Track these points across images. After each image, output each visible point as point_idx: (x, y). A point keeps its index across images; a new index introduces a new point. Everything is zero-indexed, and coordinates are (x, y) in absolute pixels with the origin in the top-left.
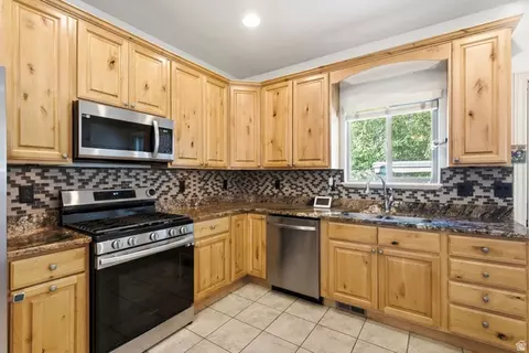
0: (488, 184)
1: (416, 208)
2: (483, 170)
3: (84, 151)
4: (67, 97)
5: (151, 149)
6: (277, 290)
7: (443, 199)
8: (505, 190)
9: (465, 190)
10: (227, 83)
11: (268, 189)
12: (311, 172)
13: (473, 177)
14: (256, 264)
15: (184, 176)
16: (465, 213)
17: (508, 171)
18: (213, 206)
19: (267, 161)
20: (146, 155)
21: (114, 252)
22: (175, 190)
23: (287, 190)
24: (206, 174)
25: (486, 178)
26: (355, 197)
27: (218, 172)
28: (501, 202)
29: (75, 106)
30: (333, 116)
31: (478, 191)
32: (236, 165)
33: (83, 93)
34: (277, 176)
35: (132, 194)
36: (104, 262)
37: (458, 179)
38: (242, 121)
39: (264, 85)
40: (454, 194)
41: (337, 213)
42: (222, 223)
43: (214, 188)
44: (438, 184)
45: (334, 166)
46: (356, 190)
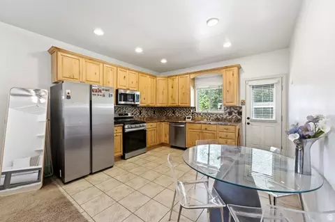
0: (236, 111)
1: (217, 120)
2: (235, 107)
3: (119, 102)
4: (115, 88)
5: (134, 101)
6: (172, 147)
7: (225, 117)
8: (240, 113)
9: (230, 113)
10: (156, 77)
11: (170, 114)
12: (186, 108)
13: (232, 109)
14: (165, 139)
15: (141, 109)
16: (230, 121)
17: (241, 108)
18: (151, 119)
19: (170, 104)
20: (133, 103)
21: (128, 129)
22: (138, 114)
23: (177, 114)
24: (148, 108)
25: (236, 110)
26: (200, 116)
27: (152, 108)
28: (239, 117)
29: (117, 91)
30: (192, 88)
31: (234, 114)
32: (159, 105)
33: (118, 87)
34: (174, 109)
35: (127, 115)
36: (127, 130)
37: (228, 110)
38: (161, 90)
39: (168, 77)
40: (227, 115)
41: (193, 121)
42: (154, 124)
43: (150, 113)
44: (223, 112)
45: (192, 105)
46: (200, 114)
